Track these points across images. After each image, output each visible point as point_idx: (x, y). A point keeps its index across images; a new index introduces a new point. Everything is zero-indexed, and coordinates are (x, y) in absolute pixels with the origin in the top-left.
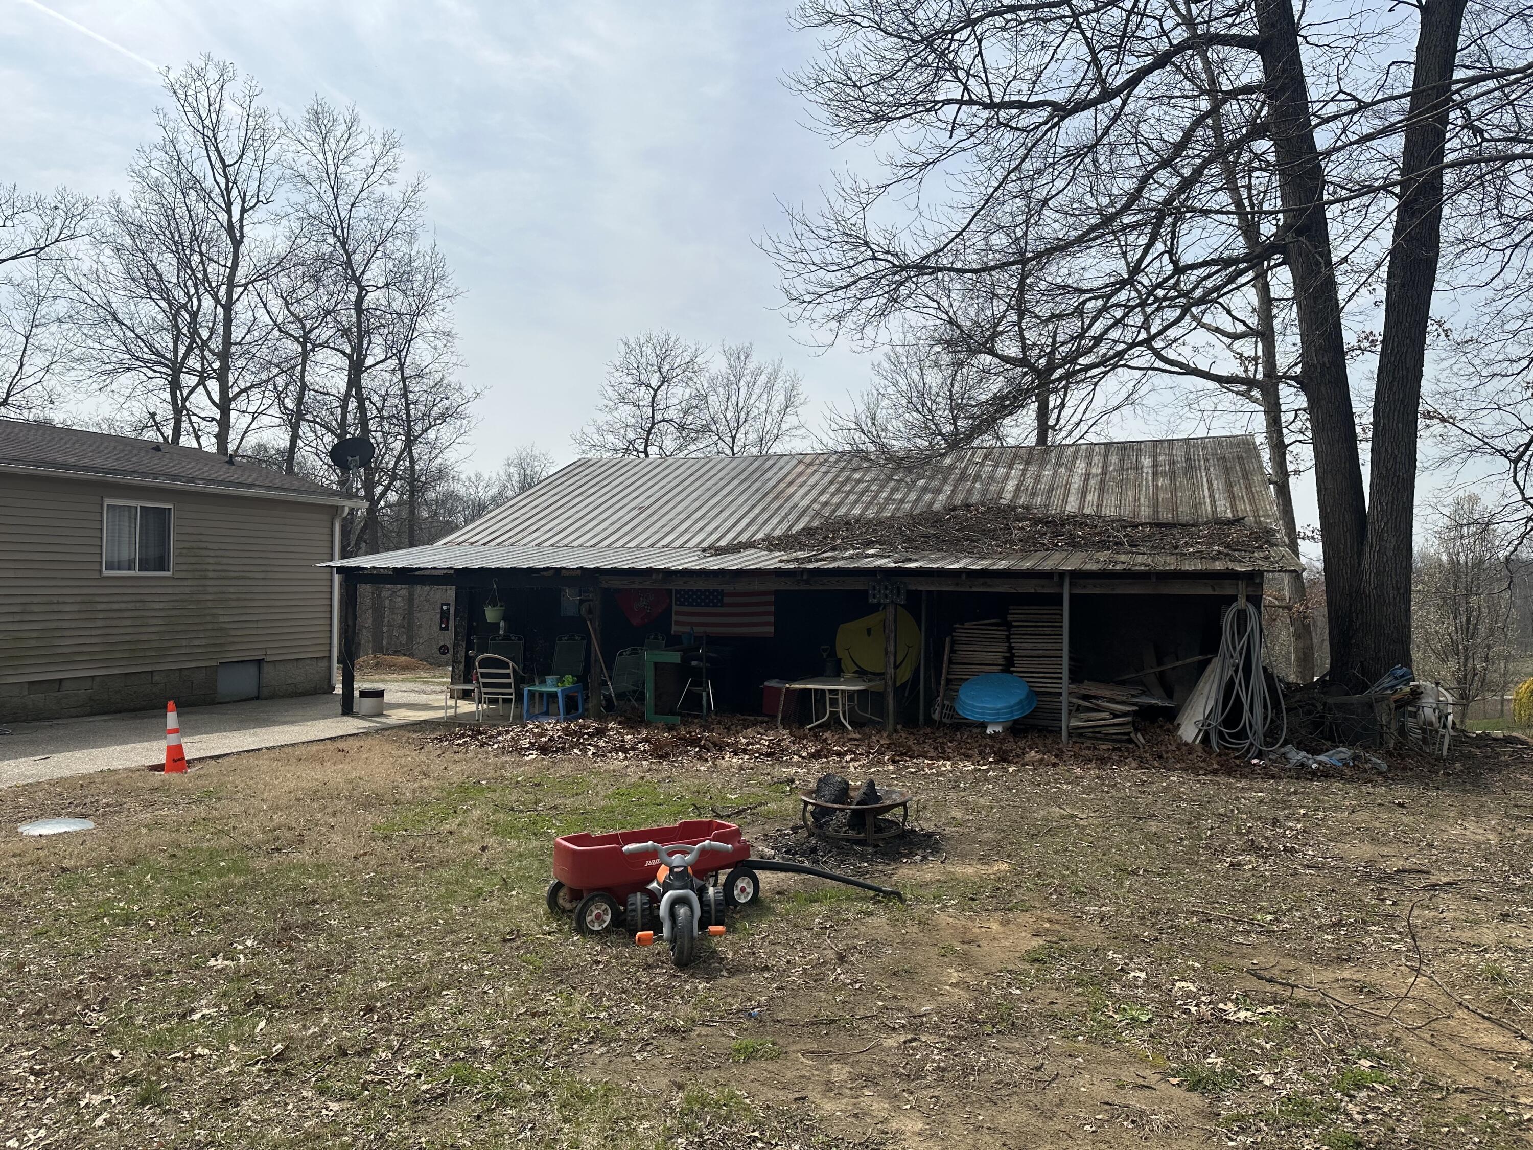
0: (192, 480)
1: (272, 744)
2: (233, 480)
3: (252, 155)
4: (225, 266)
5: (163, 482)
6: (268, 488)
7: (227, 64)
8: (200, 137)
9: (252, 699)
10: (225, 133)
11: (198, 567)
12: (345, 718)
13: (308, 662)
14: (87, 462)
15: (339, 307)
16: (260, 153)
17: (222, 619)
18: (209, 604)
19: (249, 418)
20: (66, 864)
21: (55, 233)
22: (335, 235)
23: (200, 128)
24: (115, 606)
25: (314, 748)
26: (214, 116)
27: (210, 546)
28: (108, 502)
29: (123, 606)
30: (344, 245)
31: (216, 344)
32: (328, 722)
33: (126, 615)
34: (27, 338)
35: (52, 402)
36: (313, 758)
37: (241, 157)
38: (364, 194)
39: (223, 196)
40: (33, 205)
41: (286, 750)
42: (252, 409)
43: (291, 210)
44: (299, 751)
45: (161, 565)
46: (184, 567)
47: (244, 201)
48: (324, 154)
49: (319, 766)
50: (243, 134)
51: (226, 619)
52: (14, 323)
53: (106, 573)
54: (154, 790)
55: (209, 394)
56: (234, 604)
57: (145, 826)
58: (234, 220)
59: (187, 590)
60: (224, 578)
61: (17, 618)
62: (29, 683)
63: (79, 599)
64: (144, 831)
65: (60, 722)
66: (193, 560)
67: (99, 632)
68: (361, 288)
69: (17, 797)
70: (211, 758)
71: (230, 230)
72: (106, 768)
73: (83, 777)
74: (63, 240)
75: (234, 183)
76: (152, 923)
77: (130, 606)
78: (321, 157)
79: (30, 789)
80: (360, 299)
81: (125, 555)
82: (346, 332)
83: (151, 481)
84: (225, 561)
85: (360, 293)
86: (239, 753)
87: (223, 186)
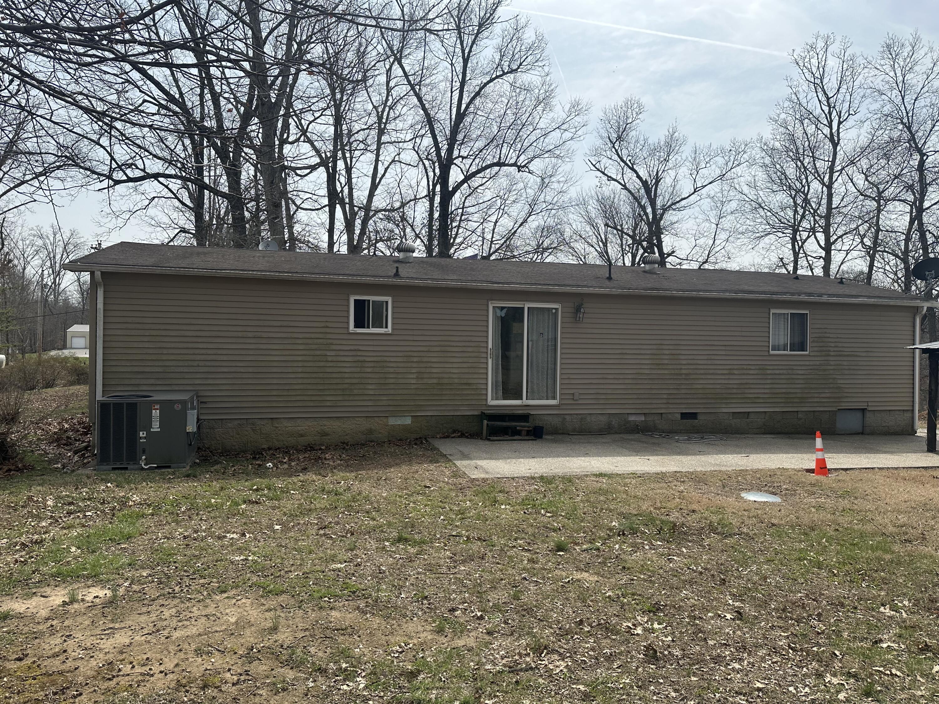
0: (820, 295)
1: (881, 466)
2: (845, 293)
3: (845, 87)
4: (828, 161)
5: (803, 298)
6: (869, 297)
7: (830, 34)
8: (812, 86)
9: (858, 434)
10: (829, 77)
11: (824, 349)
12: (931, 454)
13: (898, 412)
14: (761, 289)
15: (904, 172)
16: (851, 83)
17: (839, 382)
18: (831, 372)
19: (843, 254)
20: (774, 521)
21: (730, 164)
22: (902, 123)
23: (812, 80)
24: (777, 372)
25: (914, 473)
26: (821, 69)
27: (831, 336)
28: (772, 311)
29: (781, 372)
30: (909, 128)
31: (823, 210)
32: (919, 455)
33: (783, 377)
34: (717, 225)
35: (729, 258)
36: (914, 480)
37: (838, 90)
38: (926, 89)
39: (827, 118)
40: (719, 152)
41: (891, 470)
42: (846, 247)
43: (870, 115)
44: (903, 473)
45: (802, 348)
46: (816, 349)
47: (840, 117)
48: (895, 71)
49: (921, 486)
50: (839, 75)
51: (842, 382)
52: (711, 218)
53: (772, 352)
54: (813, 485)
55: (818, 242)
56: (846, 372)
57: (814, 507)
58: (833, 131)
59: (818, 363)
60: (840, 356)
61: (727, 377)
62: (734, 413)
63: (757, 367)
64: (813, 510)
65: (749, 436)
66: (821, 344)
67: (768, 386)
68: (922, 155)
69: (738, 476)
70: (842, 469)
71: (832, 139)
72: (781, 467)
73: (769, 470)
74: (735, 167)
75: (834, 107)
76: (836, 572)
77: (785, 372)
78: (892, 74)
79: (742, 472)
80: (922, 163)
81: (782, 342)
82: (910, 188)
83: (796, 298)
84: (840, 345)
85: (922, 158)
86: (860, 469)
87: (827, 112)
